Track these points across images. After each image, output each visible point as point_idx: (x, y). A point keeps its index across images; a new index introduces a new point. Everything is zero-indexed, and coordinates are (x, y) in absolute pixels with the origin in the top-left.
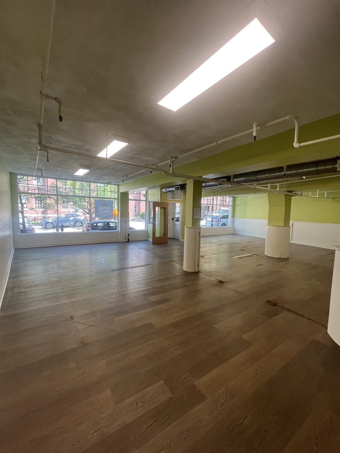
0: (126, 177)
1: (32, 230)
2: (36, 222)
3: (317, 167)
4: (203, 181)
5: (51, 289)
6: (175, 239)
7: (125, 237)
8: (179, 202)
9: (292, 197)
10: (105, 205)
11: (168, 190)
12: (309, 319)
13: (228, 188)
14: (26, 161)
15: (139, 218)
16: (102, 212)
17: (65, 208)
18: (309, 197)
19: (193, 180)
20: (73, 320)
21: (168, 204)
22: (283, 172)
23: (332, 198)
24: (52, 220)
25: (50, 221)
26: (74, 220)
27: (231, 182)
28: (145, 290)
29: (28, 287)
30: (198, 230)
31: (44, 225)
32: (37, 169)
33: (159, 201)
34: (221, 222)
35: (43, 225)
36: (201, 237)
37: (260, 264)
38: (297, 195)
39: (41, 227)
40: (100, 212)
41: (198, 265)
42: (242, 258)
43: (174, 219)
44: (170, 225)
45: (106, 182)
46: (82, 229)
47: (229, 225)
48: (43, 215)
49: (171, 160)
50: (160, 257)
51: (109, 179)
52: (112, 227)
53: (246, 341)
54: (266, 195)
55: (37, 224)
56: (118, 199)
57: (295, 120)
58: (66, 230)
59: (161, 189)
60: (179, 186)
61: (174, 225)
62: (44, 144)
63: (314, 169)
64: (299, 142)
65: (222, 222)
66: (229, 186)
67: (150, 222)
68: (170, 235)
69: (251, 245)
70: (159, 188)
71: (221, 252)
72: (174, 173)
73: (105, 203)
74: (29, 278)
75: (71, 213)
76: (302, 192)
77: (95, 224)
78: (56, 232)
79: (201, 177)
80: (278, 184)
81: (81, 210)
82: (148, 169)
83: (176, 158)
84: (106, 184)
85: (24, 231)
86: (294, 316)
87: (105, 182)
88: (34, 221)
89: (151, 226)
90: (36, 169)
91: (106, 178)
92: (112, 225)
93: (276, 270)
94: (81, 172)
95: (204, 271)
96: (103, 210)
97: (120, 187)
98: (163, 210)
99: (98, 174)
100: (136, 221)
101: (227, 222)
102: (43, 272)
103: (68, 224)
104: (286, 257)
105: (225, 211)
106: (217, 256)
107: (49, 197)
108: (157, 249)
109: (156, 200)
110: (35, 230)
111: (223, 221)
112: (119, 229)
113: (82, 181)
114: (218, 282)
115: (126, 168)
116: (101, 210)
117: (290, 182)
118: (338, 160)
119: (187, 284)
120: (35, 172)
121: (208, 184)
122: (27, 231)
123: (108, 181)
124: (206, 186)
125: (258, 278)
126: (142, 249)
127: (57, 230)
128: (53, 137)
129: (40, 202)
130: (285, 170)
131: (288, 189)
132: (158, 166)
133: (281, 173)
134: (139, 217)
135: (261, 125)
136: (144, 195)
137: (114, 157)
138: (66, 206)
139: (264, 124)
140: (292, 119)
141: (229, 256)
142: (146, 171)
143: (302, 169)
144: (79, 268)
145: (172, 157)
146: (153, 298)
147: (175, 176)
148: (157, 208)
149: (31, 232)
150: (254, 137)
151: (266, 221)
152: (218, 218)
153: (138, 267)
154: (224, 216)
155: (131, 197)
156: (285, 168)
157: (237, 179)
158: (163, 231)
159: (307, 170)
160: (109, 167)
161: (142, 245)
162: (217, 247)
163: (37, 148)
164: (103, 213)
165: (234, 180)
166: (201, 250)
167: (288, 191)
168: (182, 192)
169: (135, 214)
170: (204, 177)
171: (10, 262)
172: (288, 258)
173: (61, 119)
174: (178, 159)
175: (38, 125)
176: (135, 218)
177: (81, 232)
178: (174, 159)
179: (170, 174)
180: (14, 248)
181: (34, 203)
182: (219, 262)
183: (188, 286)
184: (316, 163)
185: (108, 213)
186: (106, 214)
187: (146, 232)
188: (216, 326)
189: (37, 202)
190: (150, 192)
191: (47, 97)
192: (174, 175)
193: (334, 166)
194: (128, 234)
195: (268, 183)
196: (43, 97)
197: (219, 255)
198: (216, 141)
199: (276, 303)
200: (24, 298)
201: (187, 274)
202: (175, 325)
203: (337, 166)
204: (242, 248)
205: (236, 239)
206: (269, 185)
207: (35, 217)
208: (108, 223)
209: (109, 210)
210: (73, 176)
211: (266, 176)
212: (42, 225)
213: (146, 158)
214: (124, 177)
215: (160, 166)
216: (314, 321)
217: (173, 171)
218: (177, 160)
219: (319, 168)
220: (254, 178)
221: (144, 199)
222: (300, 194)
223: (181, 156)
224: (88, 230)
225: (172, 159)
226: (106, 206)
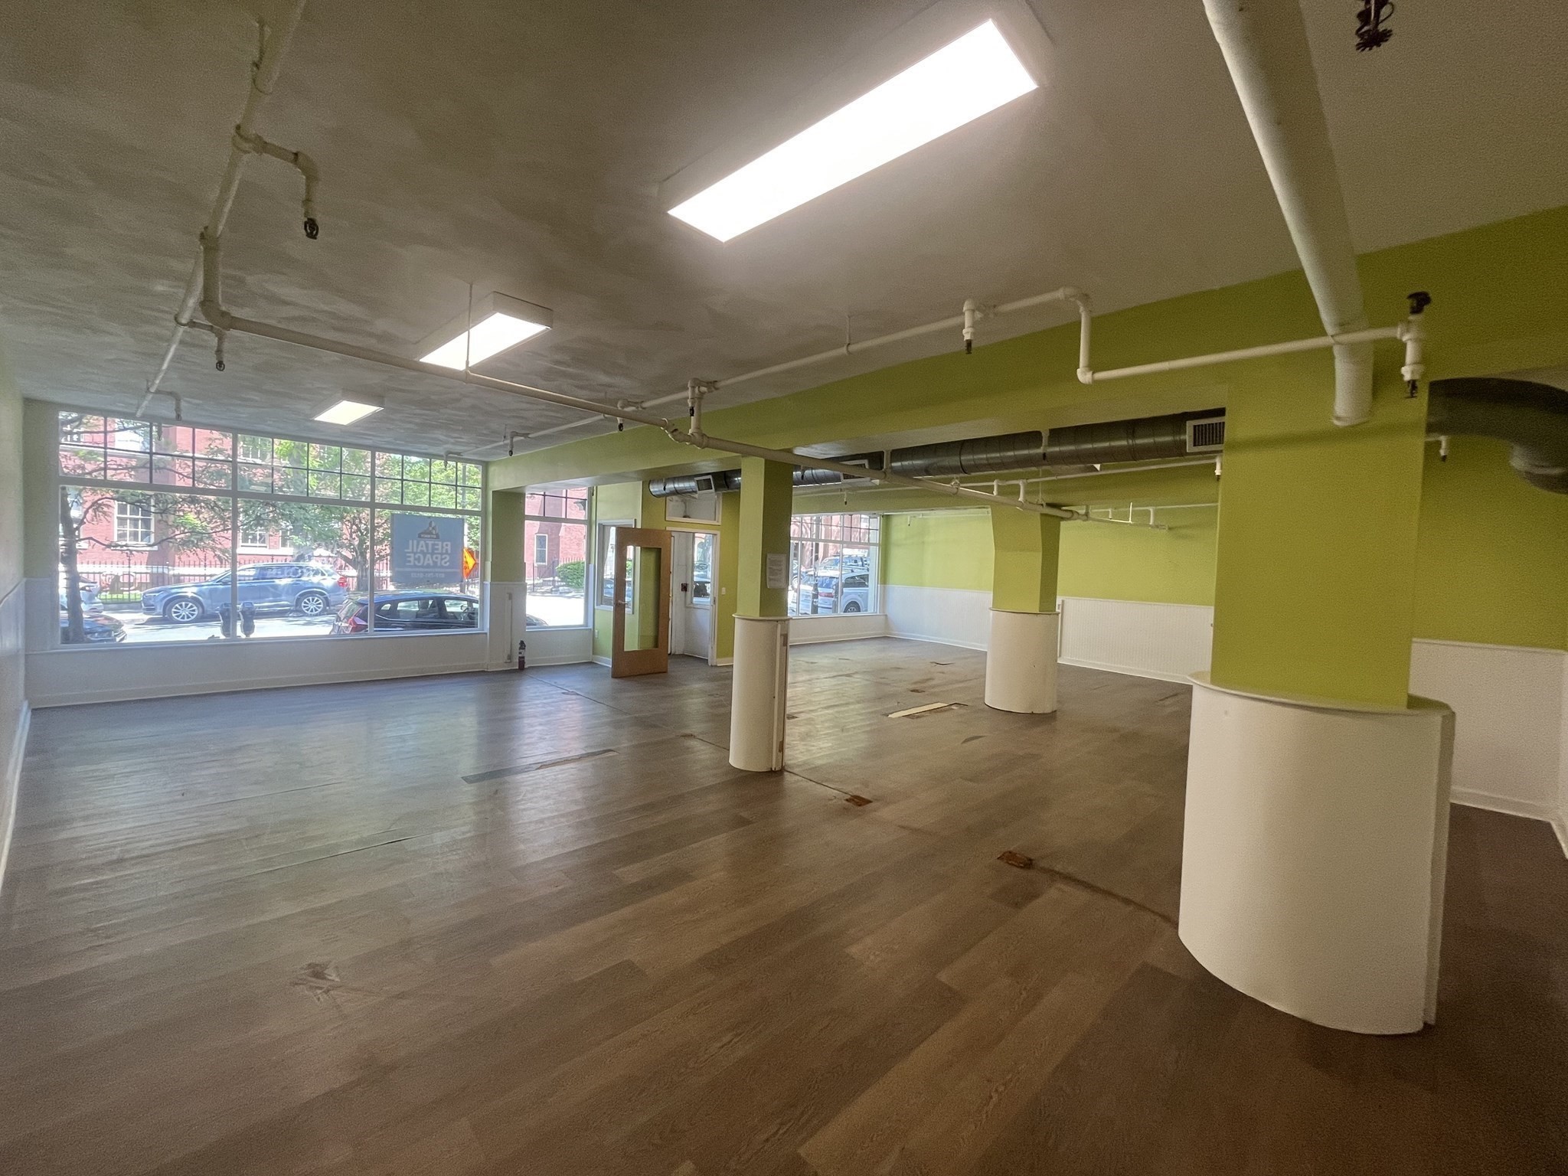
0: (522, 438)
1: (110, 631)
2: (120, 596)
3: (1134, 437)
4: (796, 465)
5: (213, 868)
6: (692, 658)
7: (507, 652)
8: (704, 527)
9: (1063, 523)
10: (430, 533)
11: (670, 486)
12: (1127, 902)
13: (870, 488)
14: (110, 357)
15: (554, 581)
16: (418, 559)
17: (254, 540)
18: (1106, 521)
19: (763, 460)
20: (324, 978)
21: (670, 534)
22: (1038, 447)
23: (1170, 529)
24: (195, 590)
25: (190, 592)
26: (294, 588)
27: (885, 473)
28: (596, 845)
29: (112, 862)
30: (779, 626)
31: (160, 610)
32: (158, 392)
33: (639, 526)
34: (846, 596)
35: (154, 609)
36: (788, 647)
37: (972, 735)
38: (1075, 515)
39: (147, 617)
40: (412, 559)
41: (781, 748)
42: (918, 717)
43: (689, 588)
44: (675, 611)
45: (440, 450)
46: (331, 628)
47: (871, 608)
48: (155, 570)
49: (693, 392)
50: (644, 723)
51: (452, 440)
52: (455, 615)
53: (950, 989)
54: (987, 512)
55: (125, 606)
56: (483, 514)
57: (1079, 303)
58: (267, 629)
59: (647, 484)
60: (710, 477)
61: (689, 607)
62: (224, 308)
63: (1124, 443)
64: (1093, 367)
65: (847, 598)
66: (877, 482)
67: (602, 600)
68: (675, 643)
69: (943, 673)
70: (639, 480)
71: (851, 701)
72: (703, 435)
73: (433, 528)
74: (114, 828)
75: (280, 561)
76: (1087, 509)
77: (388, 606)
78: (223, 637)
79: (789, 451)
80: (1021, 483)
81: (321, 551)
82: (606, 416)
83: (712, 384)
84: (438, 457)
85: (75, 632)
86: (1082, 896)
87: (432, 450)
88: (112, 592)
89: (607, 613)
90: (153, 390)
91: (442, 437)
92: (452, 608)
93: (1020, 753)
94: (346, 413)
95: (799, 766)
96: (424, 554)
97: (492, 469)
98: (652, 557)
99: (410, 422)
100: (543, 593)
101: (865, 597)
102: (175, 801)
103: (265, 605)
104: (1048, 710)
105: (856, 562)
106: (837, 712)
107: (193, 501)
108: (629, 694)
109: (629, 522)
110: (125, 628)
111: (851, 593)
112: (484, 624)
113: (342, 444)
114: (847, 800)
115: (524, 406)
116: (415, 554)
117: (1054, 478)
118: (1188, 420)
119: (745, 814)
120: (145, 403)
121: (808, 472)
122: (89, 633)
123: (449, 447)
124: (803, 480)
125: (971, 780)
126: (574, 697)
127: (226, 629)
128: (250, 279)
129: (140, 516)
130: (1045, 440)
131: (1050, 500)
132: (644, 408)
133: (1033, 451)
134: (556, 578)
135: (986, 307)
136: (583, 502)
137: (486, 367)
138: (258, 533)
139: (995, 306)
140: (1072, 299)
141: (875, 712)
142: (602, 420)
143: (1093, 441)
144: (330, 777)
145: (698, 383)
146: (632, 873)
147: (707, 446)
148: (630, 549)
149: (105, 636)
150: (965, 344)
151: (989, 596)
152: (833, 583)
153: (567, 761)
154: (853, 578)
155: (532, 505)
156: (1045, 435)
157: (901, 460)
158: (650, 632)
159: (1107, 444)
160: (458, 400)
161: (575, 681)
162: (834, 681)
163: (176, 319)
164: (422, 567)
165: (894, 464)
166: (788, 695)
167: (1050, 505)
168: (718, 495)
169: (539, 567)
170: (800, 451)
171: (16, 764)
172: (1053, 712)
173: (311, 228)
174: (717, 389)
175: (202, 236)
176: (541, 581)
177: (326, 636)
178: (704, 389)
179: (690, 439)
180: (29, 707)
181: (116, 521)
182: (845, 734)
183: (749, 822)
184: (1132, 427)
185: (442, 567)
186: (437, 570)
187: (587, 635)
188: (854, 950)
189: (128, 516)
190: (604, 491)
191: (263, 147)
192: (705, 441)
193: (1177, 438)
194: (522, 643)
195: (991, 479)
196: (246, 146)
197: (843, 709)
198: (848, 342)
199: (1030, 860)
200: (96, 912)
201: (743, 779)
202: (717, 962)
203: (1187, 437)
204: (916, 683)
205: (894, 655)
206: (995, 483)
207: (117, 577)
208: (440, 602)
209: (447, 553)
210: (309, 424)
211: (991, 458)
212: (150, 609)
213: (604, 379)
214: (516, 439)
215: (652, 408)
216: (1141, 907)
217: (698, 428)
218: (715, 392)
219: (1139, 441)
220: (953, 461)
221: (582, 515)
222: (1083, 512)
223: (729, 382)
224: (357, 628)
225: (697, 390)
226: (438, 537)
